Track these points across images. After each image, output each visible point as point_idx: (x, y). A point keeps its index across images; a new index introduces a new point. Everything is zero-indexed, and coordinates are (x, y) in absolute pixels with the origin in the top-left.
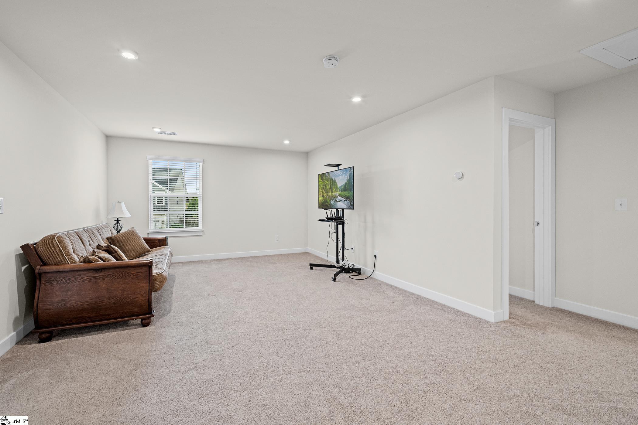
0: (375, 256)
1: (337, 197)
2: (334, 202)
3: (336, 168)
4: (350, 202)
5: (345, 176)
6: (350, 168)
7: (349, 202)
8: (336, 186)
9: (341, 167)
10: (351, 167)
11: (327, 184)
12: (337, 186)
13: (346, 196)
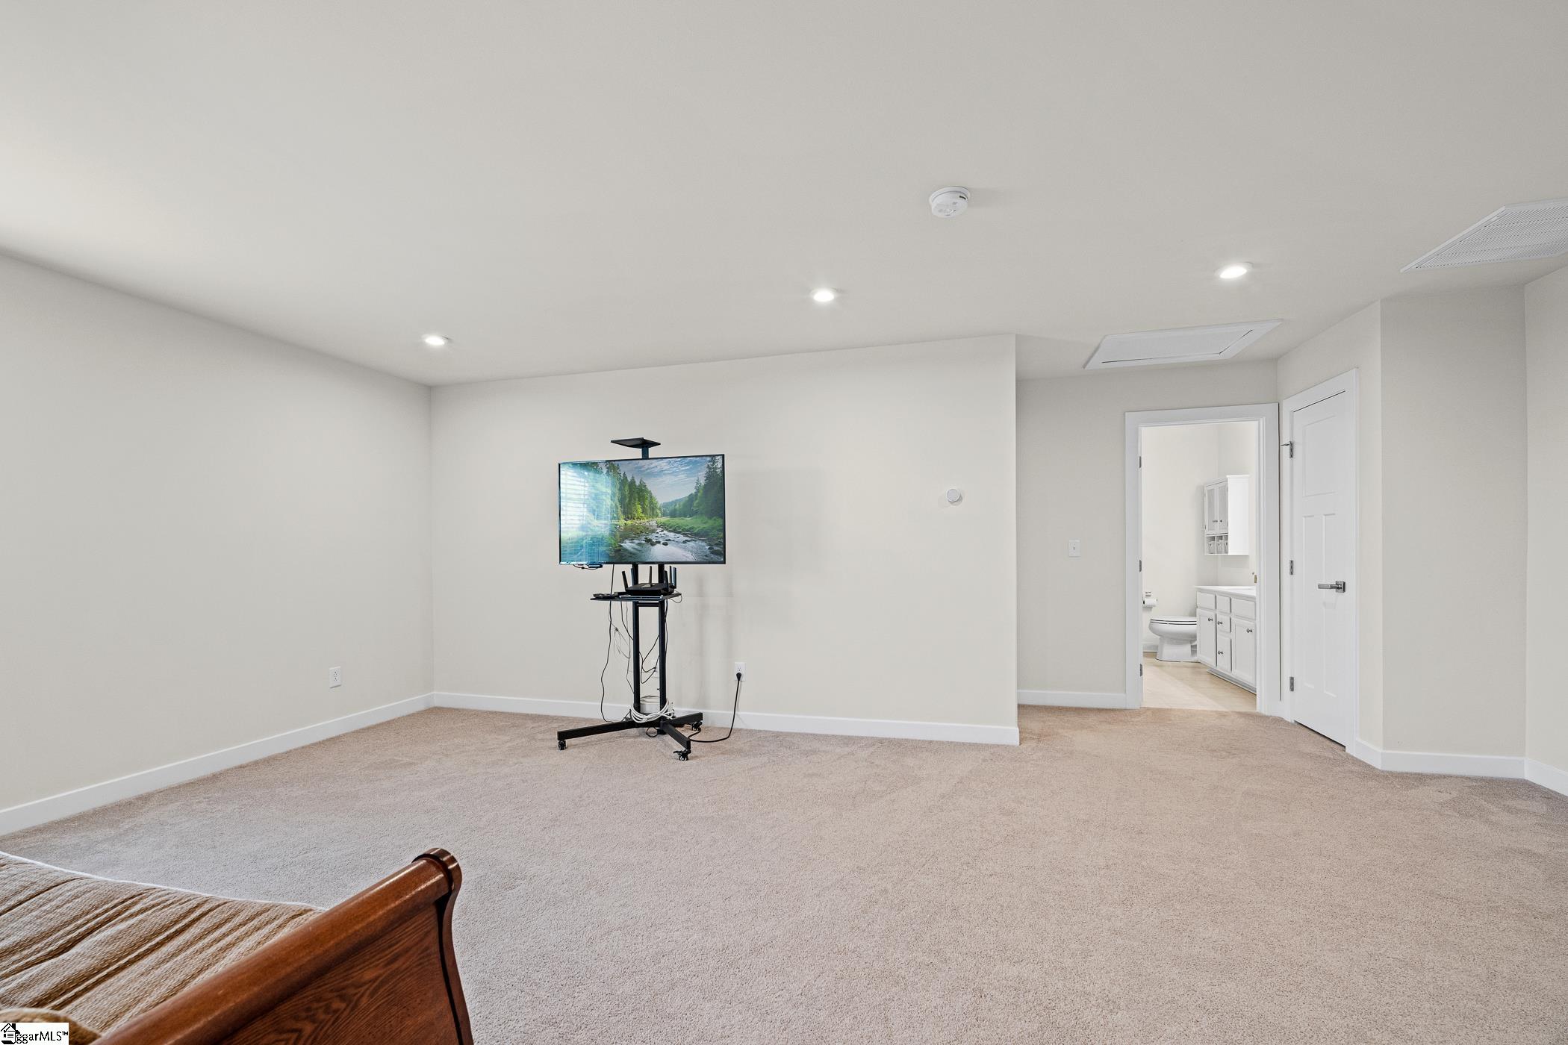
0: (739, 676)
1: (653, 531)
2: (639, 544)
3: (637, 453)
4: (709, 545)
5: (688, 477)
6: (709, 459)
7: (704, 544)
8: (647, 502)
9: (652, 452)
10: (713, 456)
11: (603, 493)
12: (651, 502)
13: (693, 528)
